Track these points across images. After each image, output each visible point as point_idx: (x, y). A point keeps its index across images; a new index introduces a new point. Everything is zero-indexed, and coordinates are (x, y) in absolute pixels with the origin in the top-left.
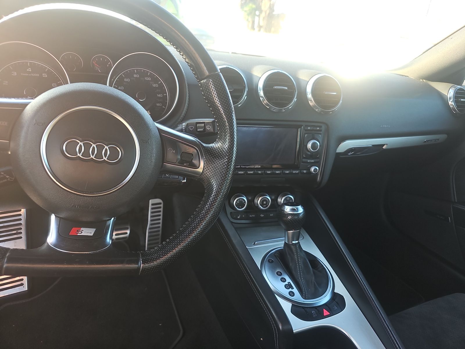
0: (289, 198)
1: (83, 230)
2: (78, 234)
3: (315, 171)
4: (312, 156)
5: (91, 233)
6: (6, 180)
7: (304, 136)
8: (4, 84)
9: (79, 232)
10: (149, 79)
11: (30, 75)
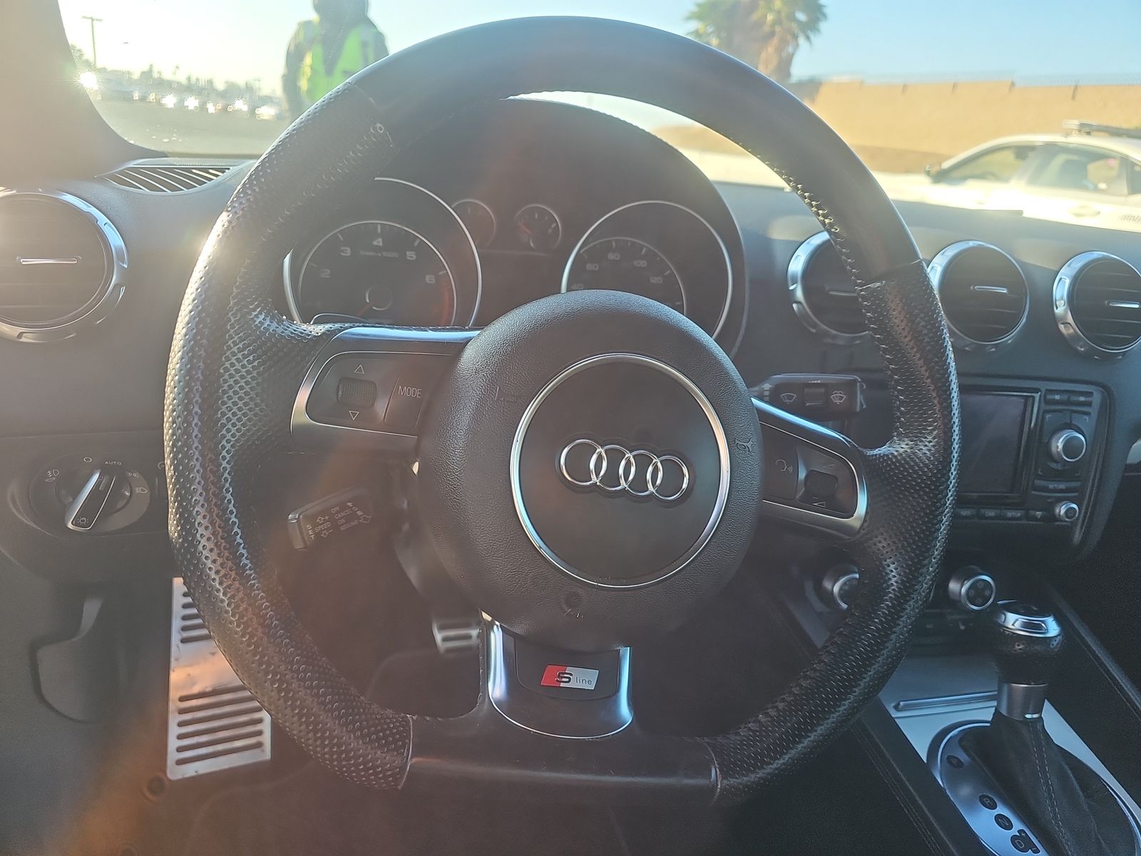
0: (982, 584)
1: (571, 675)
2: (562, 685)
3: (1070, 515)
4: (1067, 473)
5: (589, 682)
6: (356, 522)
7: (1043, 418)
8: (323, 275)
9: (564, 680)
10: (643, 263)
11: (380, 255)
